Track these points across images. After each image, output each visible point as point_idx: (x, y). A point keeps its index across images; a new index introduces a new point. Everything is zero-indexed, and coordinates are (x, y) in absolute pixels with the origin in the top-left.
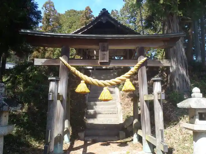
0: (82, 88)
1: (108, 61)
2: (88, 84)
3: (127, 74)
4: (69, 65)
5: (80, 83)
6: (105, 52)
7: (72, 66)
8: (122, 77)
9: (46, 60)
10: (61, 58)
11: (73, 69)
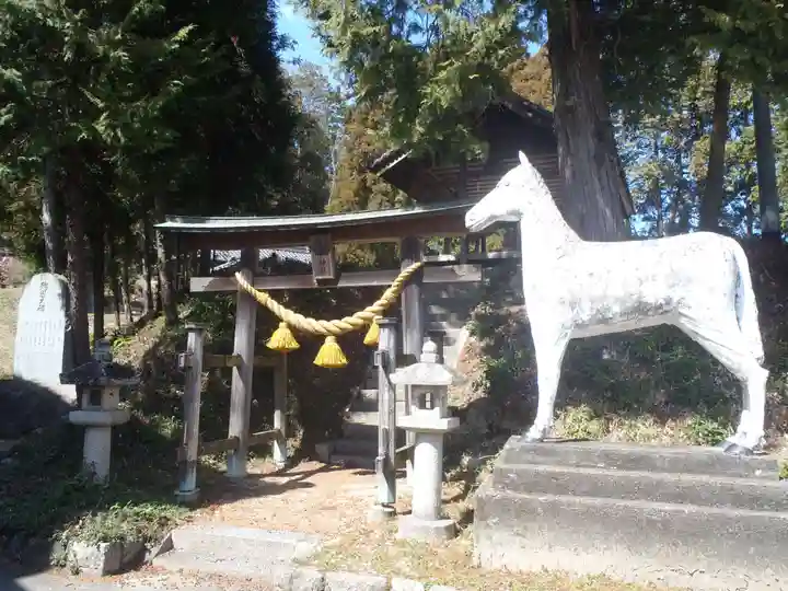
0: (280, 339)
1: (331, 277)
2: (294, 329)
3: (376, 306)
4: (253, 290)
5: (276, 327)
6: (325, 257)
7: (259, 291)
8: (368, 312)
9: (211, 279)
10: (238, 275)
11: (263, 297)
